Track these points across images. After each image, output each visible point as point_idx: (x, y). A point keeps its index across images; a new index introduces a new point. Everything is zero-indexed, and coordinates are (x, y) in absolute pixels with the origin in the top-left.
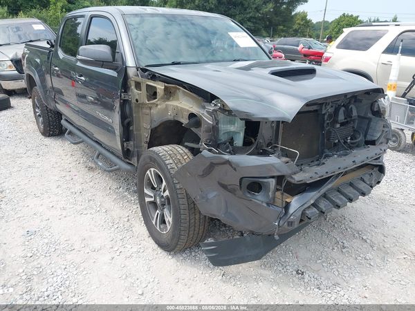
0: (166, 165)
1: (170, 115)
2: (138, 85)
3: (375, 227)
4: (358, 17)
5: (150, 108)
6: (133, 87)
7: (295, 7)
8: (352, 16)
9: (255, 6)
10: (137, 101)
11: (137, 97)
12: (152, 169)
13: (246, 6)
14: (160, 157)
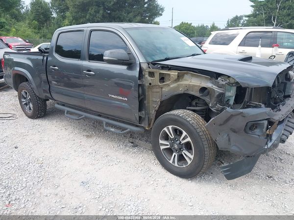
0: (188, 122)
1: (181, 90)
2: (152, 74)
3: (288, 146)
4: (191, 24)
5: (162, 88)
6: (147, 76)
7: (154, 19)
8: (187, 23)
9: (128, 19)
10: (150, 84)
11: (151, 82)
12: (170, 127)
13: (122, 18)
14: (181, 117)
